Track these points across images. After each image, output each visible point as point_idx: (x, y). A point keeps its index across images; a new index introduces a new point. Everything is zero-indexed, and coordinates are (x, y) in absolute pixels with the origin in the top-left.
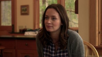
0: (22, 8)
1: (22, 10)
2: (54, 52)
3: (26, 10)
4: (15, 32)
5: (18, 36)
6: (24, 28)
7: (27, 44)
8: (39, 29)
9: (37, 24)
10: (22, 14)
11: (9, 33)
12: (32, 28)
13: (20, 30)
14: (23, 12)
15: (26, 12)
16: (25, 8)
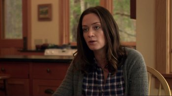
0: (41, 10)
1: (40, 13)
2: (102, 80)
3: (47, 12)
4: (29, 49)
5: (33, 57)
6: (44, 42)
7: (48, 70)
8: (69, 44)
9: (66, 36)
10: (40, 19)
11: (19, 51)
12: (57, 43)
13: (37, 47)
14: (42, 16)
15: (47, 16)
16: (45, 9)
